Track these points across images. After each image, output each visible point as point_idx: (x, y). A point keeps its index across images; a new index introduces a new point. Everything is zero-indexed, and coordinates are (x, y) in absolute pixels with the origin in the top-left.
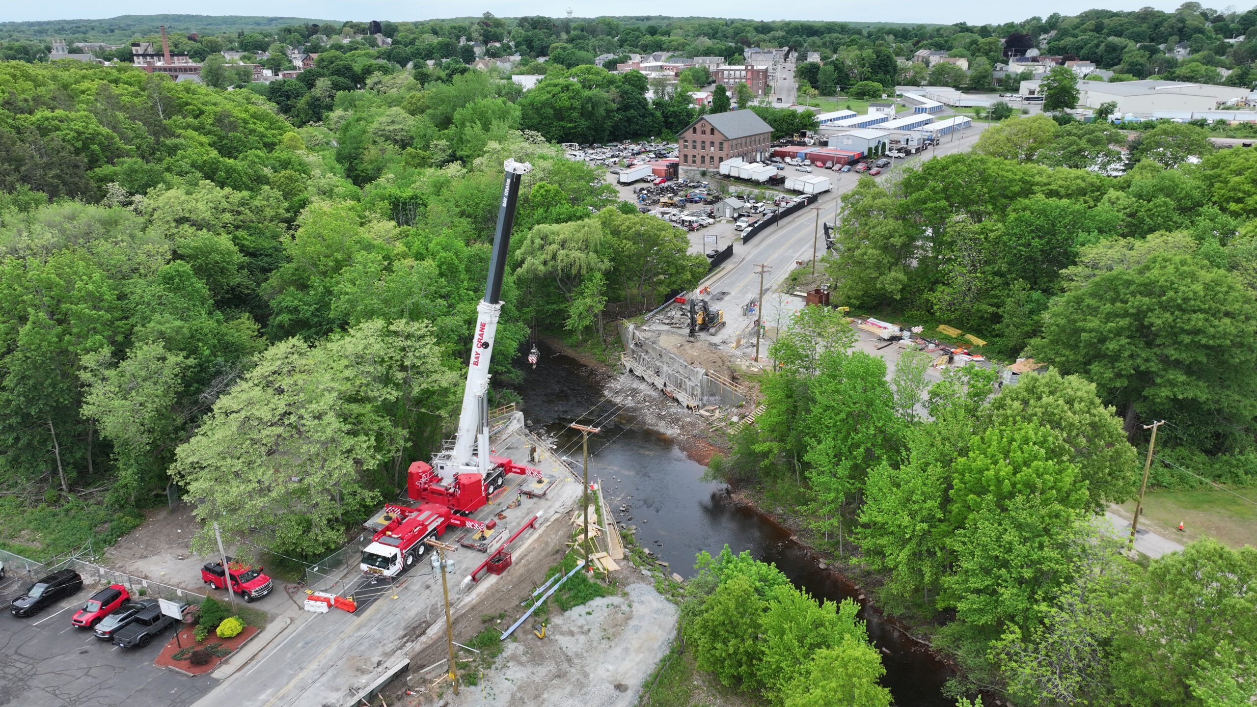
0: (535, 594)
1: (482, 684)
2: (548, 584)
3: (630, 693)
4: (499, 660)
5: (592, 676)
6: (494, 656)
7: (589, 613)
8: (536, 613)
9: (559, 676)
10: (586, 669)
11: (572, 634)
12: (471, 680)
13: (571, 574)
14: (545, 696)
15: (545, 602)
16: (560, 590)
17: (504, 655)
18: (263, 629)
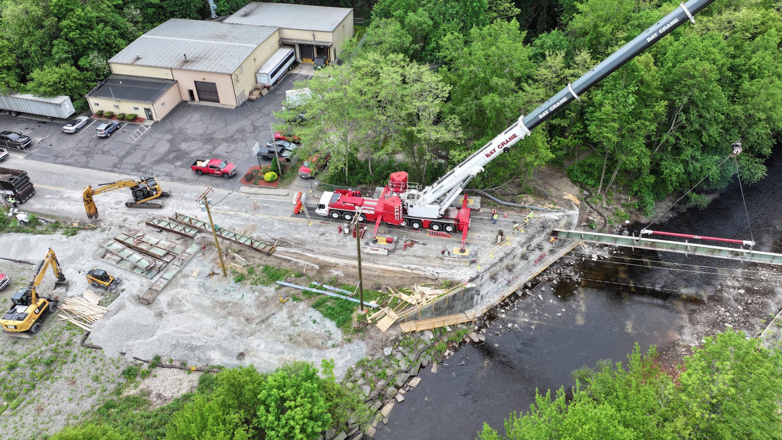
0: (325, 286)
1: (238, 286)
2: (338, 290)
3: (236, 362)
4: (260, 286)
5: (252, 338)
6: (263, 283)
7: (315, 322)
8: (305, 292)
9: (247, 320)
10: (258, 333)
11: (290, 316)
12: (240, 279)
13: (351, 299)
14: (231, 318)
15: (319, 294)
16: (331, 298)
17: (265, 289)
18: (277, 188)
